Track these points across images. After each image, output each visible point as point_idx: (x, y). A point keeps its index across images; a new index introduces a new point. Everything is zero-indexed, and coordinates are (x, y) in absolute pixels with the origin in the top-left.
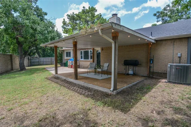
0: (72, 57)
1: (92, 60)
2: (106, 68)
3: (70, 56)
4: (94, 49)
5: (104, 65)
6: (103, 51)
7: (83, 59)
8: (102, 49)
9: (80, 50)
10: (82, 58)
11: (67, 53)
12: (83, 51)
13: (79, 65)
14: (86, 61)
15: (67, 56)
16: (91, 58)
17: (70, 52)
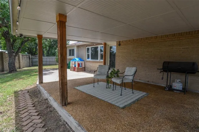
0: (76, 55)
1: (103, 60)
2: (131, 78)
3: (73, 55)
4: (105, 44)
5: (126, 70)
6: (121, 46)
7: (90, 60)
8: (119, 44)
9: (87, 46)
10: (88, 58)
11: (70, 50)
12: (90, 47)
13: (85, 67)
14: (94, 62)
15: (70, 55)
16: (102, 58)
17: (74, 49)
